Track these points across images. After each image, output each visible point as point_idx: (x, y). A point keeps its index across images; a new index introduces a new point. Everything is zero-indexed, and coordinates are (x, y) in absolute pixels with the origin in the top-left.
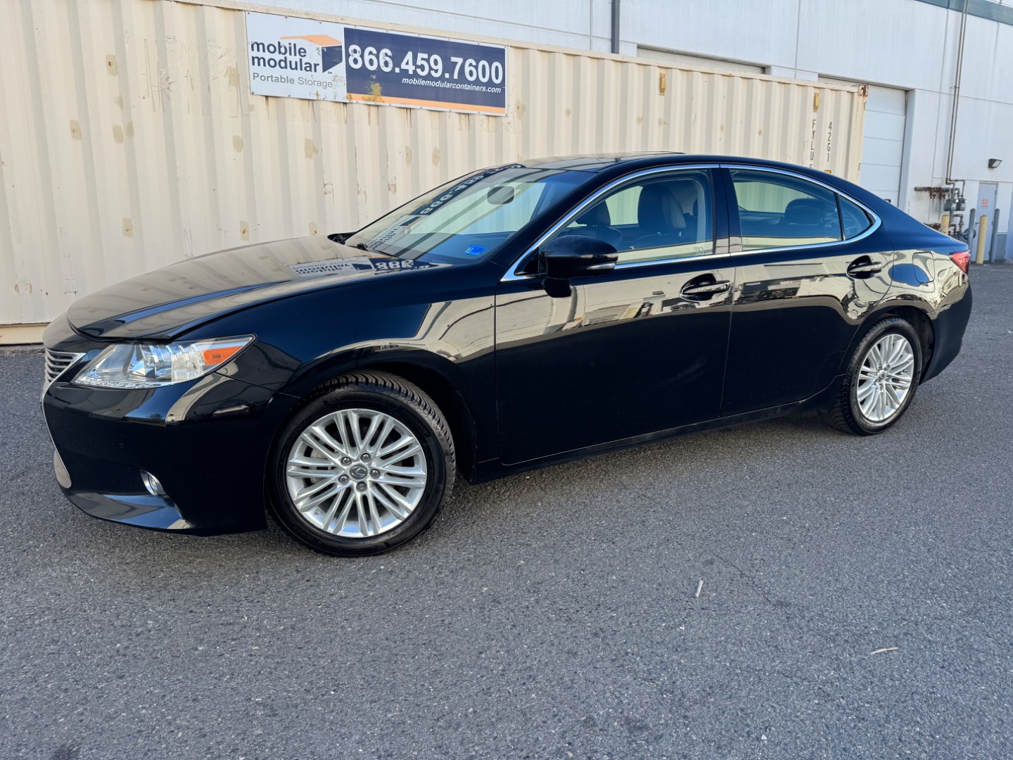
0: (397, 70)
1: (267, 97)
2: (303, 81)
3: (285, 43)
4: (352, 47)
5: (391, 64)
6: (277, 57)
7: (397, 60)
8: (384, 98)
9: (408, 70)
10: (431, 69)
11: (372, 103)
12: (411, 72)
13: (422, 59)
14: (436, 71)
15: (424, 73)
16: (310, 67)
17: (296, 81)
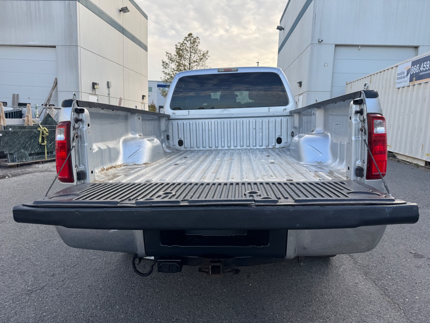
0: (419, 71)
1: (399, 88)
2: (403, 82)
3: (402, 72)
4: (413, 67)
5: (418, 70)
6: (400, 76)
7: (420, 67)
8: (416, 81)
9: (421, 70)
10: (427, 67)
11: (413, 84)
12: (422, 71)
13: (425, 64)
14: (428, 67)
15: (424, 70)
16: (404, 77)
17: (402, 82)
